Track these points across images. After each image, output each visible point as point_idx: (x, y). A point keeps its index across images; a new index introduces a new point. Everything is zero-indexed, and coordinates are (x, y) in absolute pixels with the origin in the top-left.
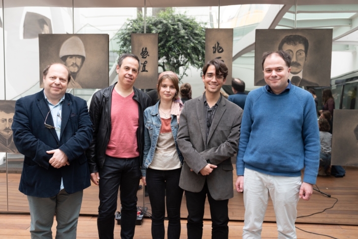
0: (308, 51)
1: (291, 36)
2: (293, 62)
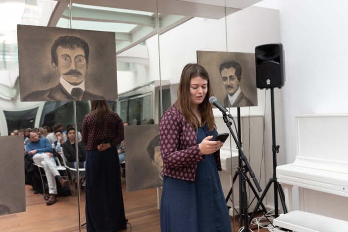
0: (89, 57)
1: (66, 37)
2: (72, 70)
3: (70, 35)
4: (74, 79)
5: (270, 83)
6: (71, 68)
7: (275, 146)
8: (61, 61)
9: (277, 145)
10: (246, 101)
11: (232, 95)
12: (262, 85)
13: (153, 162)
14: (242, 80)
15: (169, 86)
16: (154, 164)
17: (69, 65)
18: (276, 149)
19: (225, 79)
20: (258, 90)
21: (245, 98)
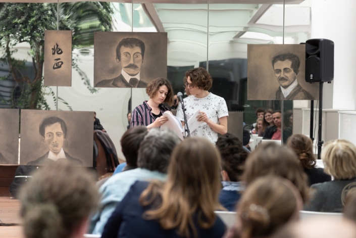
0: (145, 54)
1: (128, 38)
2: (130, 64)
3: (131, 37)
4: (132, 71)
5: (313, 77)
6: (130, 63)
8: (123, 57)
11: (285, 87)
17: (129, 60)
19: (279, 71)
21: (303, 91)
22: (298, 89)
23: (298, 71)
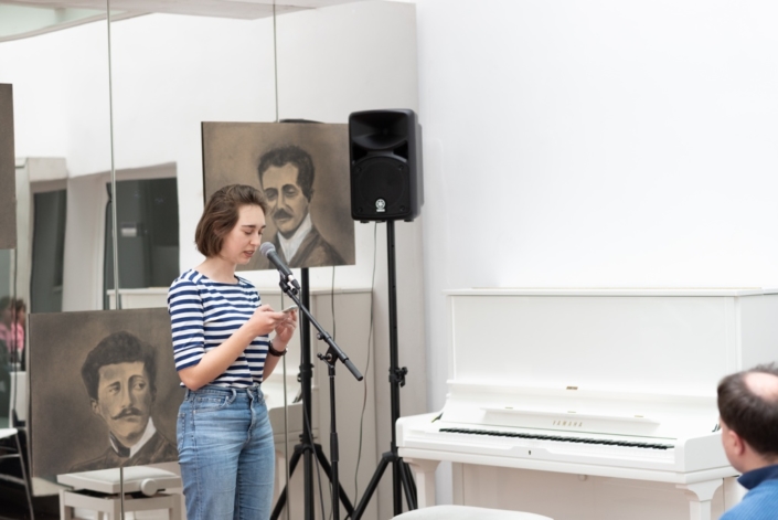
5: (385, 208)
7: (397, 368)
9: (401, 366)
10: (326, 251)
11: (288, 235)
12: (364, 213)
13: (94, 404)
14: (315, 197)
15: (64, 181)
16: (97, 411)
18: (398, 376)
19: (273, 193)
20: (357, 224)
21: (324, 243)
22: (314, 239)
23: (312, 192)
